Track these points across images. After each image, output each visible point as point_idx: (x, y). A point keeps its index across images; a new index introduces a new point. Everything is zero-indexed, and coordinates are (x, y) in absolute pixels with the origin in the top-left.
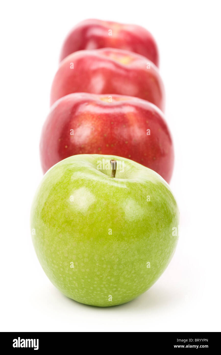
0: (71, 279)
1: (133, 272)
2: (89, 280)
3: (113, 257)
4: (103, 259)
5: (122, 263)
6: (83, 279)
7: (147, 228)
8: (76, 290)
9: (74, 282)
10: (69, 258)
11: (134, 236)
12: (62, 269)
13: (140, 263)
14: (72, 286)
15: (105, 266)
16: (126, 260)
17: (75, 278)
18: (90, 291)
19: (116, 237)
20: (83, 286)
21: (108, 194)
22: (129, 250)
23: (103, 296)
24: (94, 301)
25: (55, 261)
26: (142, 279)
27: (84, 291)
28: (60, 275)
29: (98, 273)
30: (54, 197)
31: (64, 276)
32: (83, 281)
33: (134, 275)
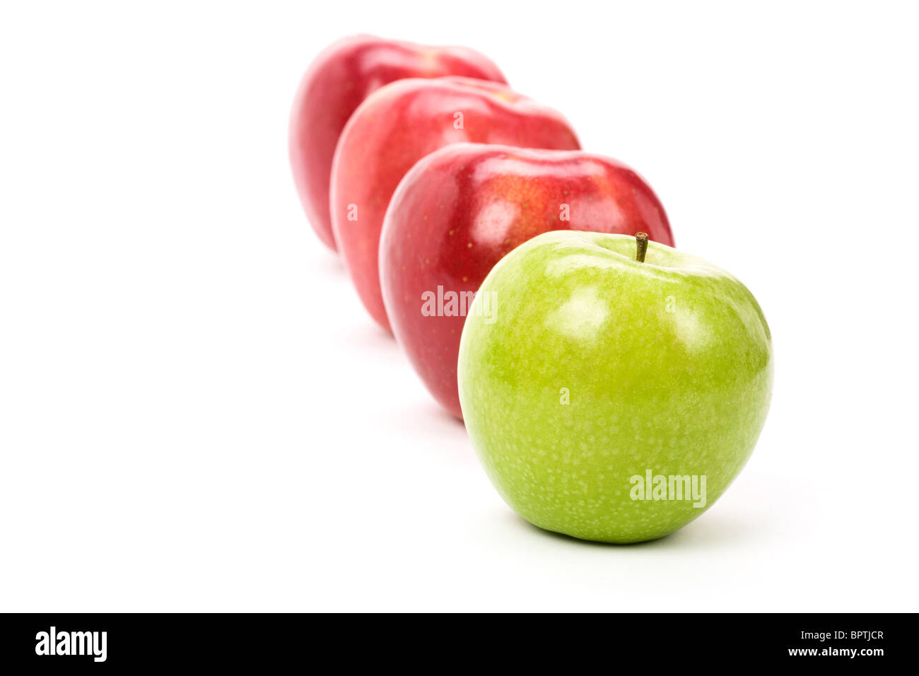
0: (574, 476)
1: (704, 454)
2: (616, 475)
3: (670, 420)
4: (649, 425)
5: (686, 433)
6: (602, 473)
7: (732, 361)
8: (582, 503)
9: (581, 483)
10: (575, 429)
11: (711, 377)
12: (555, 457)
13: (718, 434)
14: (574, 492)
15: (652, 441)
16: (695, 427)
17: (584, 473)
18: (613, 502)
19: (676, 378)
20: (600, 490)
21: (653, 292)
22: (700, 405)
23: (637, 512)
24: (614, 527)
25: (539, 442)
26: (718, 473)
27: (600, 502)
28: (550, 471)
29: (637, 458)
30: (536, 305)
31: (559, 471)
32: (602, 477)
33: (705, 462)
